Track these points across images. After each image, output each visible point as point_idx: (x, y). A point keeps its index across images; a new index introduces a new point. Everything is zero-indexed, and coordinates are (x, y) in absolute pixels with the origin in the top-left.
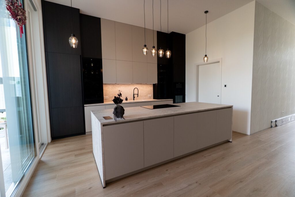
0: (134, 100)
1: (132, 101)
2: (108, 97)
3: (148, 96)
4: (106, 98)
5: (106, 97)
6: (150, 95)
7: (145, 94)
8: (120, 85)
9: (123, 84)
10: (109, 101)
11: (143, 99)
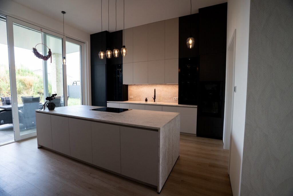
0: (155, 101)
1: (153, 103)
2: (132, 96)
3: (174, 99)
4: (131, 98)
5: (131, 96)
6: (176, 98)
7: (170, 97)
8: (143, 86)
9: (145, 85)
10: (133, 100)
11: (167, 102)
